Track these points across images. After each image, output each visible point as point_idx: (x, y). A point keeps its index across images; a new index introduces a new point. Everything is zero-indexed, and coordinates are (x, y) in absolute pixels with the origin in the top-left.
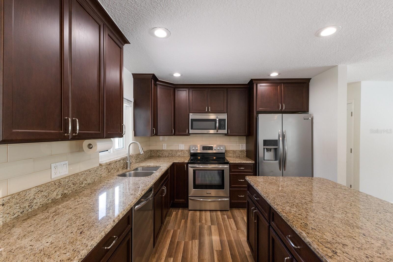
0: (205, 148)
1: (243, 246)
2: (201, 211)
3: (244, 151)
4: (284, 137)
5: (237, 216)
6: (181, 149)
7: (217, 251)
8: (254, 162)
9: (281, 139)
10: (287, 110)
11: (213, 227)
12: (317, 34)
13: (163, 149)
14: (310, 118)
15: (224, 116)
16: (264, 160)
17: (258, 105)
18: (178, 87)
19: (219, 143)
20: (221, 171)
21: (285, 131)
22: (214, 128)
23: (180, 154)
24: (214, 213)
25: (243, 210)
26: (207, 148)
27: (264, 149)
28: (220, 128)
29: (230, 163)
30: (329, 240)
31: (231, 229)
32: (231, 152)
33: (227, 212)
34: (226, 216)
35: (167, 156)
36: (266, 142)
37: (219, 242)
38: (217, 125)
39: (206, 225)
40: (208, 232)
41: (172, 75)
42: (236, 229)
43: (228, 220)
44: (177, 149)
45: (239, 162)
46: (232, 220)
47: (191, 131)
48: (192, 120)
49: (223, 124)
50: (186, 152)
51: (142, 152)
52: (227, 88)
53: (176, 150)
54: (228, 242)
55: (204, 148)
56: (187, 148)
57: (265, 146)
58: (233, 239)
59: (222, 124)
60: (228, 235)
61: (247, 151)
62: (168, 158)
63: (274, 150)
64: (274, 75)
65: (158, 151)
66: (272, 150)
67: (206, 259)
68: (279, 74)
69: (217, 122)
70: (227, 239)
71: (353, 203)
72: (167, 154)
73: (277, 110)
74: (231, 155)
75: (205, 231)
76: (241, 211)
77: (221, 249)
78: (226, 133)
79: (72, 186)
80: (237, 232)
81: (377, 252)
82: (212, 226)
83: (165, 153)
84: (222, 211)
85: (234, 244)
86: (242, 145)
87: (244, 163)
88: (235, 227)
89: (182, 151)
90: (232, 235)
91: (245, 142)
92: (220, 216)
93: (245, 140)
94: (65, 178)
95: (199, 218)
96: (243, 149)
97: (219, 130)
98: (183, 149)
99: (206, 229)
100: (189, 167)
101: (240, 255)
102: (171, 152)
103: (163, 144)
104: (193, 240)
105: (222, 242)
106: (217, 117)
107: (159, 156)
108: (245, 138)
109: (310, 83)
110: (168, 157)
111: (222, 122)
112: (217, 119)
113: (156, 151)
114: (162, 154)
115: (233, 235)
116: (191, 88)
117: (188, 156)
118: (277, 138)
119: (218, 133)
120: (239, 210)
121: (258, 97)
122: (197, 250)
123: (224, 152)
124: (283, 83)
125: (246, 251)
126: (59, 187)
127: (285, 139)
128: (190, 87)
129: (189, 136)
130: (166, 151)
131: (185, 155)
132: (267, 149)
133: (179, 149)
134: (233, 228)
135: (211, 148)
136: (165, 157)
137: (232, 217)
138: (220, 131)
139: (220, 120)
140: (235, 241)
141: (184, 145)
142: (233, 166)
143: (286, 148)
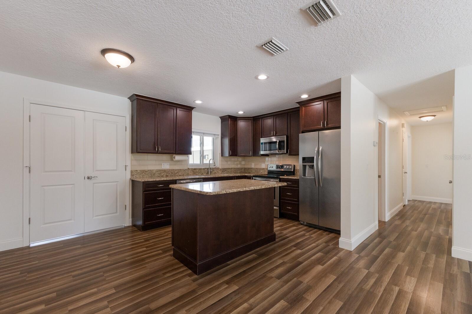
13: (252, 167)
17: (300, 126)
23: (262, 171)
27: (303, 165)
28: (280, 149)
29: (280, 178)
38: (277, 146)
49: (283, 145)
50: (266, 170)
52: (288, 113)
53: (260, 168)
55: (278, 167)
57: (303, 163)
64: (305, 97)
65: (249, 168)
69: (278, 143)
72: (254, 172)
73: (319, 128)
78: (286, 153)
79: (171, 173)
89: (263, 169)
94: (168, 170)
102: (256, 170)
112: (278, 141)
114: (251, 171)
119: (279, 153)
121: (303, 118)
123: (293, 171)
124: (327, 100)
126: (165, 172)
131: (265, 172)
139: (280, 142)
141: (264, 164)
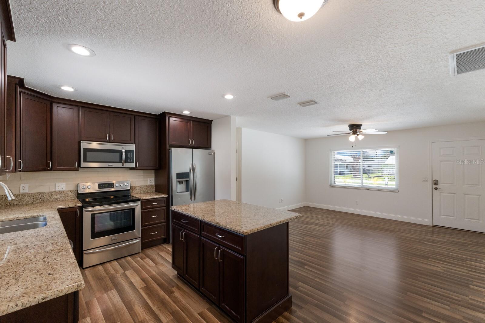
0: (103, 186)
1: (166, 274)
2: (103, 264)
3: (153, 185)
4: (194, 169)
5: (151, 254)
6: (61, 190)
7: (141, 288)
8: (167, 195)
9: (192, 171)
10: (196, 146)
11: (128, 273)
12: (223, 96)
13: (22, 192)
14: (213, 154)
15: (132, 147)
16: (177, 192)
17: (171, 138)
18: (57, 101)
19: (121, 179)
20: (131, 210)
21: (195, 165)
22: (119, 161)
23: (58, 197)
24: (123, 260)
25: (156, 247)
26: (106, 185)
27: (177, 181)
28: (126, 161)
29: (142, 200)
30: (238, 224)
31: (150, 266)
32: (138, 188)
33: (138, 254)
34: (139, 259)
35: (30, 203)
36: (179, 175)
37: (141, 281)
38: (124, 157)
39: (117, 274)
40: (124, 279)
41: (59, 88)
42: (155, 265)
43: (143, 261)
44: (52, 190)
45: (152, 197)
46: (148, 260)
47: (83, 164)
48: (86, 150)
49: (131, 156)
50: (70, 194)
51: (11, 197)
52: (135, 116)
53: (50, 192)
54: (151, 278)
55: (101, 186)
56: (72, 187)
57: (178, 179)
58: (155, 273)
59: (129, 155)
60: (148, 272)
61: (156, 186)
62: (33, 205)
63: (185, 182)
64: (186, 113)
66: (184, 183)
67: (132, 299)
68: (191, 113)
69: (124, 153)
70: (148, 276)
71: (244, 209)
72: (30, 200)
73: (187, 145)
74: (137, 191)
75: (119, 280)
76: (154, 249)
77: (145, 285)
78: (135, 166)
80: (157, 267)
81: (256, 223)
82: (125, 272)
83: (26, 198)
84: (132, 256)
85: (158, 276)
86: (151, 179)
87: (157, 198)
88: (153, 264)
89: (61, 192)
90: (152, 271)
91: (154, 176)
92: (132, 261)
93: (154, 174)
95: (103, 271)
96: (151, 184)
97: (125, 163)
98: (65, 189)
99: (120, 277)
100: (84, 212)
101: (166, 281)
102: (39, 196)
103: (22, 185)
104: (108, 292)
105: (144, 280)
106: (123, 147)
107: (11, 205)
108: (153, 171)
109: (212, 124)
110: (33, 203)
111: (130, 154)
112: (123, 151)
113: (4, 196)
115: (154, 271)
116: (82, 107)
117: (73, 198)
118: (188, 171)
119: (123, 166)
120: (152, 249)
121: (171, 130)
122: (118, 297)
123: (129, 189)
124: (193, 121)
125: (170, 277)
127: (195, 171)
128: (82, 105)
129: (79, 170)
130: (29, 195)
131: (67, 198)
132: (179, 181)
133: (57, 190)
134: (151, 265)
135: (111, 185)
136: (27, 204)
137: (145, 257)
138: (127, 165)
139: (126, 152)
140: (158, 274)
141: (65, 184)
142: (145, 203)
143: (196, 179)
